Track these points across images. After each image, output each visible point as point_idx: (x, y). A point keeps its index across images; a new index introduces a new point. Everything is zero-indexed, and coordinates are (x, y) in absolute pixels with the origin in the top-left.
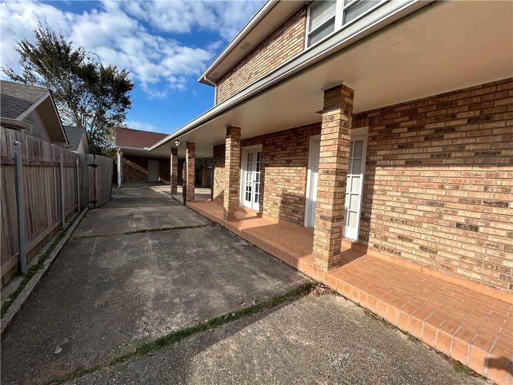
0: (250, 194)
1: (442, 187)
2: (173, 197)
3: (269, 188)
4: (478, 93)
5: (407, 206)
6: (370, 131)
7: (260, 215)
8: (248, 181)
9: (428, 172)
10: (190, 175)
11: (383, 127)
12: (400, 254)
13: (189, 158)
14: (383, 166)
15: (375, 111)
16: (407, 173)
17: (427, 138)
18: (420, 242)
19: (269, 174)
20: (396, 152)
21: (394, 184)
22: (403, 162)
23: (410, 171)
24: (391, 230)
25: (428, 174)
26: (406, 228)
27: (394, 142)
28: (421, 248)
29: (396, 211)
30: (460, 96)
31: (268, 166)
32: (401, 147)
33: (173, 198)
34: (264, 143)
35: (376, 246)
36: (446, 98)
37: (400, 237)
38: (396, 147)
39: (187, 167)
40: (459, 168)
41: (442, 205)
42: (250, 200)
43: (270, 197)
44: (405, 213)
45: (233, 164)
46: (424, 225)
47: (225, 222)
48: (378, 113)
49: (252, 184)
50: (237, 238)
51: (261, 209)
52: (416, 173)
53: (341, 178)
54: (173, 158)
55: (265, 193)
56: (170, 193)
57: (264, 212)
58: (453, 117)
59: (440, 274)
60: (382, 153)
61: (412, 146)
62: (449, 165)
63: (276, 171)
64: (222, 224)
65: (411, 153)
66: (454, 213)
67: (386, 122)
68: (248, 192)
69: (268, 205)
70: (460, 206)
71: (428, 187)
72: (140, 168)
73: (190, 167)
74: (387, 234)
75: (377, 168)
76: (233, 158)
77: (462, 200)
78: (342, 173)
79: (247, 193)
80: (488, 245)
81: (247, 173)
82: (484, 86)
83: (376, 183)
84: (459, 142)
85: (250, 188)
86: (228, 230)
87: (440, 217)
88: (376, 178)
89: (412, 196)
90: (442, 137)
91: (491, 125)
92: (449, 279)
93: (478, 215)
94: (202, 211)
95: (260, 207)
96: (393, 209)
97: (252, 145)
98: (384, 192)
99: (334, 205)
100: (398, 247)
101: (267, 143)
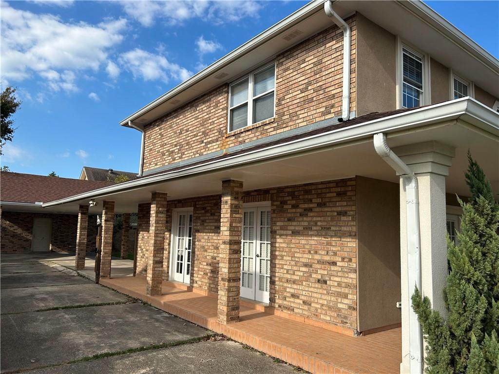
0: (181, 264)
1: (310, 252)
2: (78, 273)
3: (199, 256)
4: (320, 186)
5: (295, 268)
6: (272, 205)
7: (190, 289)
8: (180, 249)
9: (303, 241)
10: (106, 243)
11: (278, 203)
12: (293, 310)
13: (105, 221)
14: (281, 235)
15: (274, 189)
16: (293, 241)
17: (301, 215)
18: (302, 297)
19: (199, 241)
20: (286, 224)
21: (287, 250)
22: (290, 232)
23: (295, 240)
24: (288, 290)
25: (303, 242)
26: (295, 286)
27: (285, 215)
28: (303, 302)
29: (289, 272)
30: (314, 187)
31: (198, 231)
32: (289, 220)
33: (79, 275)
34: (195, 206)
35: (280, 306)
36: (307, 187)
37: (293, 296)
38: (286, 220)
39: (103, 233)
40: (316, 238)
41: (311, 266)
42: (181, 272)
43: (201, 266)
44: (294, 274)
45: (157, 232)
46: (304, 283)
47: (148, 297)
48: (276, 191)
49: (184, 252)
50: (159, 311)
51: (192, 281)
52: (298, 242)
53: (235, 247)
54: (81, 219)
55: (196, 262)
56: (74, 269)
57: (195, 285)
58: (311, 201)
59: (312, 322)
60: (278, 224)
61: (294, 220)
62: (312, 236)
63: (206, 237)
64: (145, 300)
65: (294, 226)
66: (316, 273)
67: (280, 199)
68: (180, 262)
69: (199, 276)
70: (318, 266)
71: (304, 253)
72: (19, 231)
73: (106, 232)
74: (285, 294)
75: (278, 237)
76: (158, 225)
77: (319, 262)
78: (235, 243)
79: (178, 263)
80: (331, 293)
81: (179, 239)
82: (322, 183)
83: (278, 249)
84: (315, 219)
85: (182, 256)
86: (150, 306)
87: (311, 276)
88: (277, 245)
89: (297, 259)
90: (307, 215)
91: (326, 209)
92: (317, 324)
93: (326, 272)
94: (121, 288)
95: (191, 279)
96: (288, 271)
97: (183, 207)
98: (282, 256)
99: (229, 268)
100: (292, 305)
101: (198, 206)
